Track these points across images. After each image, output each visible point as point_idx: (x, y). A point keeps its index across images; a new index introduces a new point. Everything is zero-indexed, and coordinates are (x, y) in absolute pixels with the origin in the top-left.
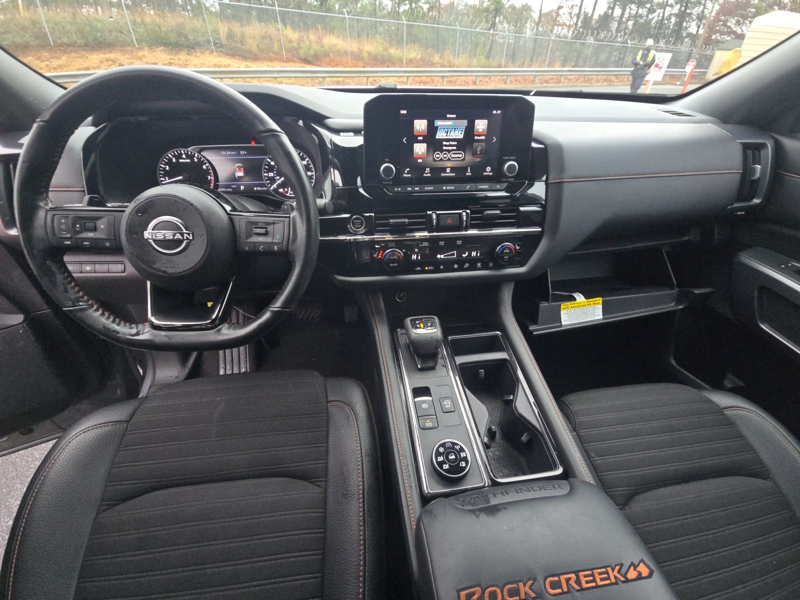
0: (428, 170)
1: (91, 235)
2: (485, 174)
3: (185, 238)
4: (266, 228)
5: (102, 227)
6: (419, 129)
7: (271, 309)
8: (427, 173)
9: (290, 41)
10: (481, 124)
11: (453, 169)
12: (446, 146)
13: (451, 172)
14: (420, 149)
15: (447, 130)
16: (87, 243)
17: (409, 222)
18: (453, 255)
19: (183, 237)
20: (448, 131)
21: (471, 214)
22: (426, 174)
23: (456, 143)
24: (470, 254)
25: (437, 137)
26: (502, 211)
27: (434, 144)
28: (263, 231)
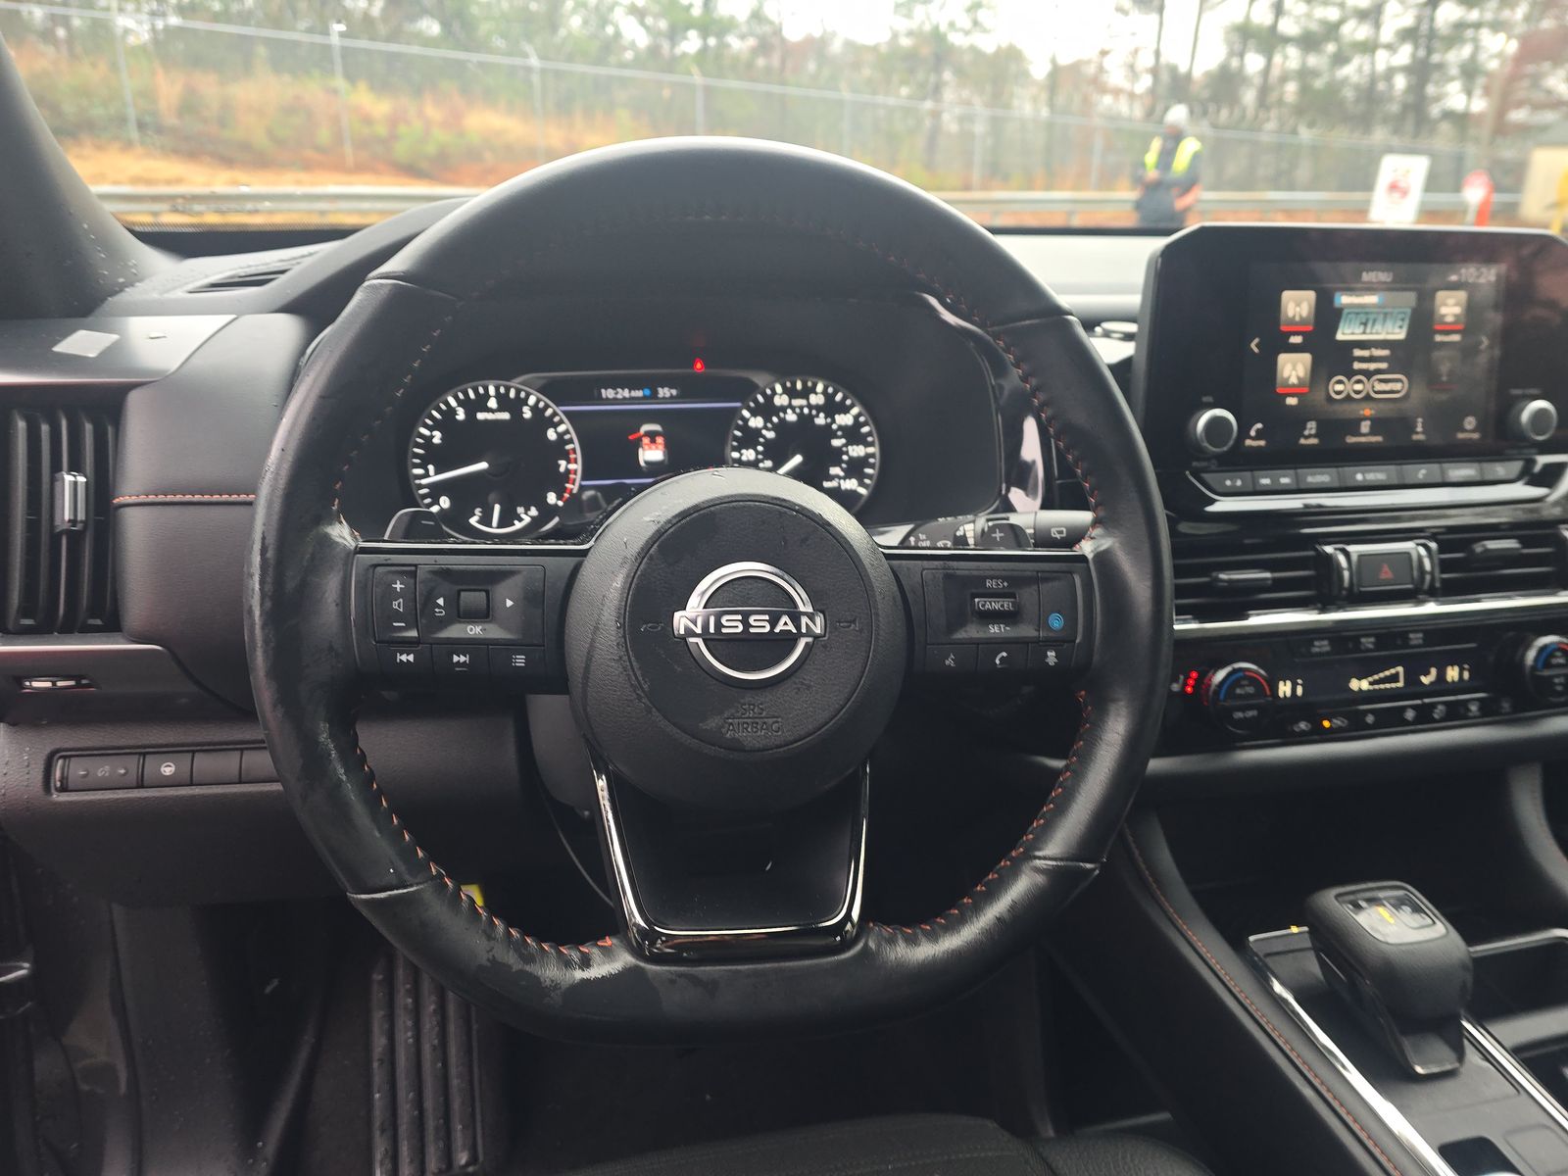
0: (1311, 427)
1: (474, 630)
2: (1461, 436)
3: (804, 630)
4: (1012, 595)
5: (509, 603)
6: (1294, 316)
7: (1038, 863)
8: (1310, 436)
9: (368, 120)
10: (1451, 301)
11: (1378, 424)
12: (1362, 360)
13: (1373, 432)
14: (1293, 368)
15: (1366, 316)
16: (462, 659)
17: (1274, 580)
18: (1394, 678)
19: (798, 627)
20: (1367, 320)
21: (1441, 550)
22: (1307, 437)
23: (1385, 353)
24: (1441, 676)
25: (1340, 336)
26: (1525, 542)
27: (1332, 357)
28: (1006, 605)
